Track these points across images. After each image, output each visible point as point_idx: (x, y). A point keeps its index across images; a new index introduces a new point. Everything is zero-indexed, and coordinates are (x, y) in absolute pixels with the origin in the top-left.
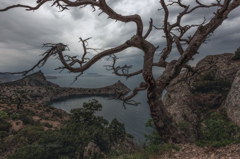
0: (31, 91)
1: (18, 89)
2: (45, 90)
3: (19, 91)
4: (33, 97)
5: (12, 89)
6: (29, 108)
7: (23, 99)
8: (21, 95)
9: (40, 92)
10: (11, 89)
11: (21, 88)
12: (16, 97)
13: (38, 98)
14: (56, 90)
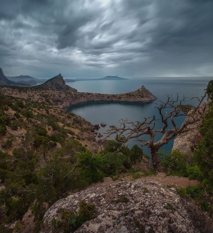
0: (52, 96)
1: (43, 93)
2: (65, 95)
3: (44, 95)
4: (55, 101)
5: (39, 93)
6: (54, 114)
7: (47, 103)
8: (45, 99)
9: (60, 96)
10: (37, 93)
11: (45, 92)
12: (42, 101)
13: (59, 103)
14: (75, 95)
